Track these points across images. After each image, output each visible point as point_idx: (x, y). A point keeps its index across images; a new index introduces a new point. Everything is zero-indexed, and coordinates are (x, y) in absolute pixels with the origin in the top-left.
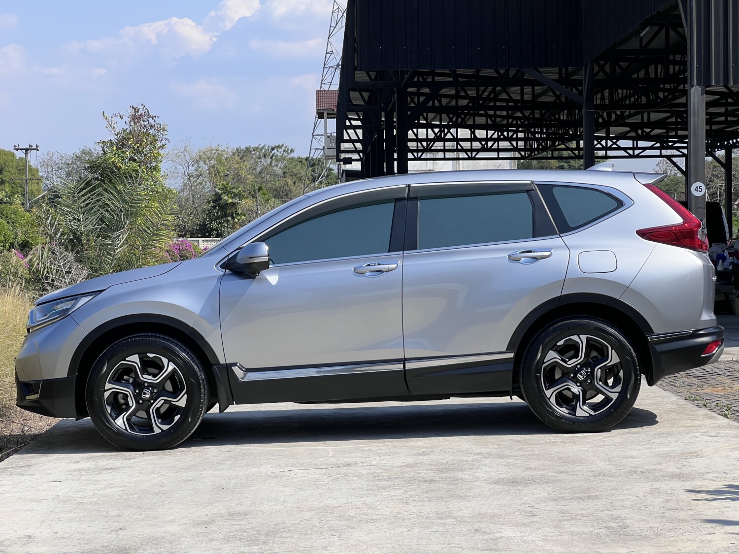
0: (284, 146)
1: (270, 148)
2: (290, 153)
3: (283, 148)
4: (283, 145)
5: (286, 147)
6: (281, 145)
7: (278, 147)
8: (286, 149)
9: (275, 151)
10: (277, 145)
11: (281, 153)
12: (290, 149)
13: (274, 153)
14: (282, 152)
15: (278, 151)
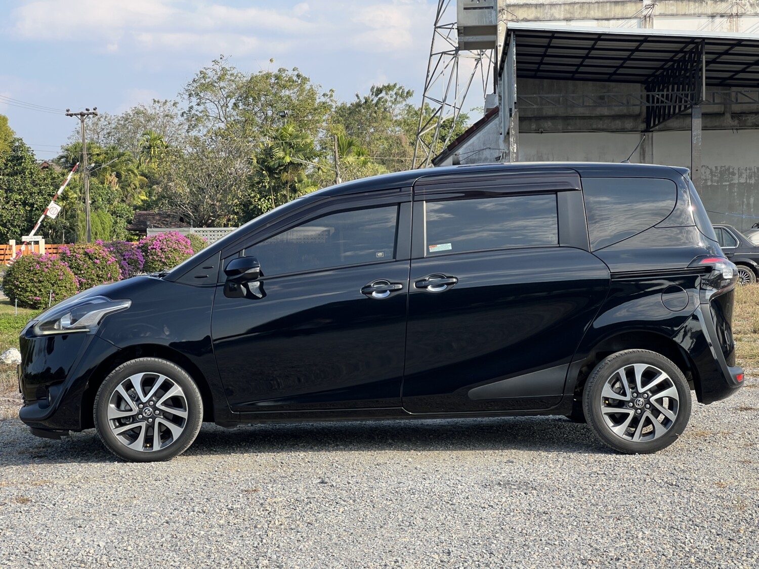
0: (398, 87)
1: (375, 89)
2: (407, 97)
3: (395, 90)
4: (395, 85)
5: (400, 88)
6: (392, 84)
7: (388, 88)
8: (401, 91)
9: (383, 94)
10: (386, 85)
11: (391, 97)
12: (406, 91)
13: (382, 98)
14: (394, 97)
15: (387, 94)
